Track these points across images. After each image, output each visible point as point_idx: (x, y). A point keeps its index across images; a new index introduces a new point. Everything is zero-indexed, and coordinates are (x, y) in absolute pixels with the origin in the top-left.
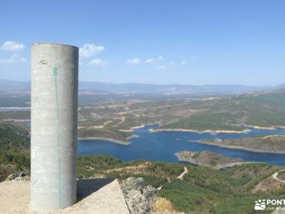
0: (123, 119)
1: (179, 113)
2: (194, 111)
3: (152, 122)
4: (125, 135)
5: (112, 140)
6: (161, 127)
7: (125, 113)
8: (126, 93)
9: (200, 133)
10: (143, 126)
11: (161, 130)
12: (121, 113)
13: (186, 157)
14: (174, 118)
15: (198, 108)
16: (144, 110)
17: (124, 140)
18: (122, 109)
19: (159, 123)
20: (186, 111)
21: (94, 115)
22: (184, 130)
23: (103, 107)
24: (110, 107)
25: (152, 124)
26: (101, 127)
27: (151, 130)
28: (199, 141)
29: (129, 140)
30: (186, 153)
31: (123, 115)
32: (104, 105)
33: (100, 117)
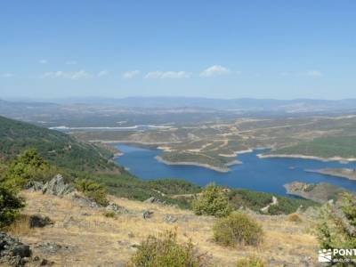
0: (226, 141)
1: (301, 135)
2: (321, 132)
3: (263, 145)
4: (223, 161)
5: (207, 166)
6: (274, 153)
7: (230, 134)
8: (238, 110)
9: (325, 160)
10: (250, 150)
11: (272, 156)
12: (225, 135)
13: (297, 189)
14: (293, 140)
15: (328, 129)
16: (254, 131)
17: (221, 166)
18: (227, 130)
19: (272, 147)
20: (310, 133)
21: (192, 136)
22: (303, 157)
23: (204, 127)
24: (212, 127)
25: (262, 148)
26: (198, 150)
27: (260, 156)
28: (321, 171)
29: (228, 167)
30: (298, 184)
31: (227, 137)
32: (206, 125)
33: (198, 139)
